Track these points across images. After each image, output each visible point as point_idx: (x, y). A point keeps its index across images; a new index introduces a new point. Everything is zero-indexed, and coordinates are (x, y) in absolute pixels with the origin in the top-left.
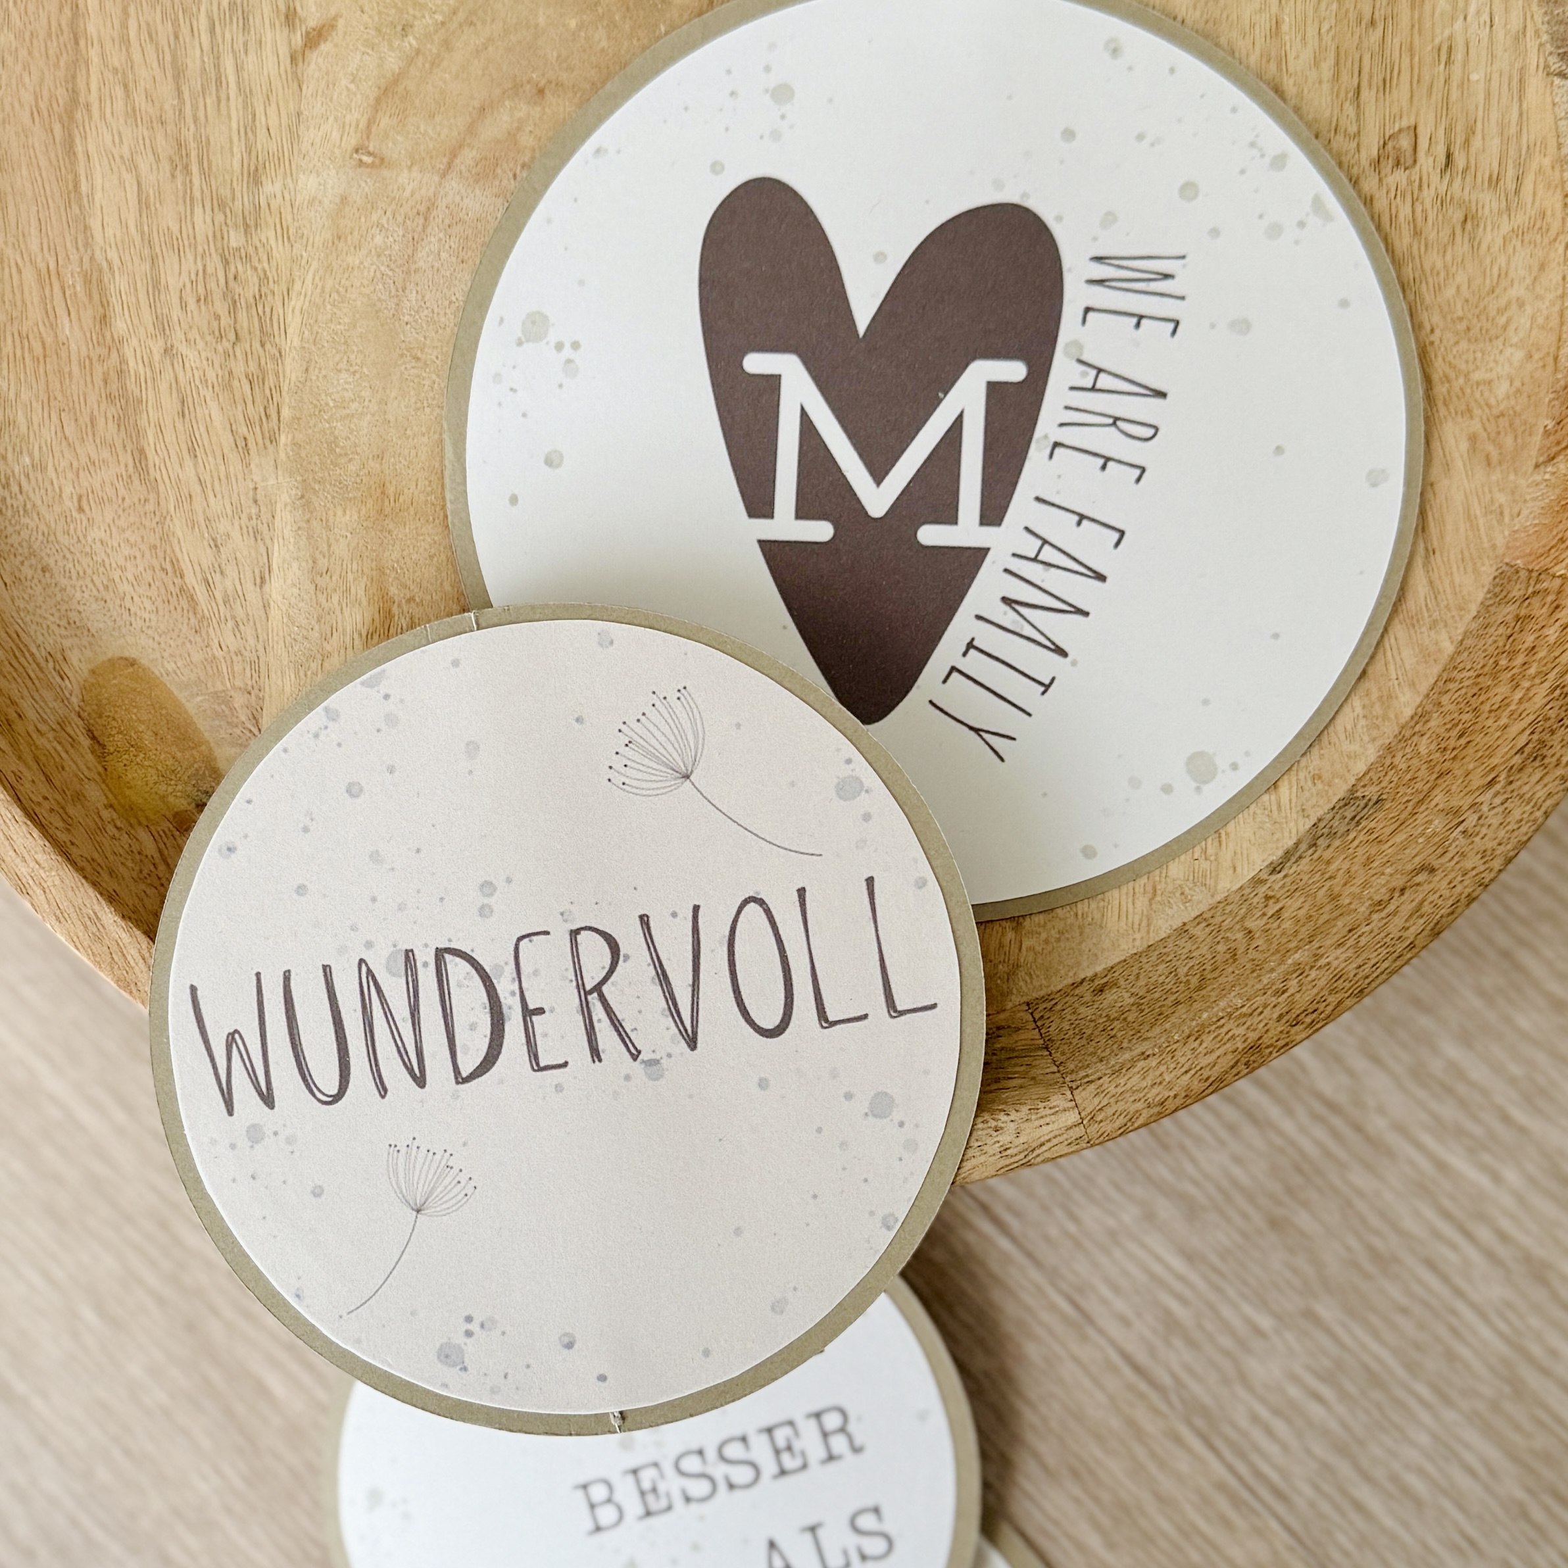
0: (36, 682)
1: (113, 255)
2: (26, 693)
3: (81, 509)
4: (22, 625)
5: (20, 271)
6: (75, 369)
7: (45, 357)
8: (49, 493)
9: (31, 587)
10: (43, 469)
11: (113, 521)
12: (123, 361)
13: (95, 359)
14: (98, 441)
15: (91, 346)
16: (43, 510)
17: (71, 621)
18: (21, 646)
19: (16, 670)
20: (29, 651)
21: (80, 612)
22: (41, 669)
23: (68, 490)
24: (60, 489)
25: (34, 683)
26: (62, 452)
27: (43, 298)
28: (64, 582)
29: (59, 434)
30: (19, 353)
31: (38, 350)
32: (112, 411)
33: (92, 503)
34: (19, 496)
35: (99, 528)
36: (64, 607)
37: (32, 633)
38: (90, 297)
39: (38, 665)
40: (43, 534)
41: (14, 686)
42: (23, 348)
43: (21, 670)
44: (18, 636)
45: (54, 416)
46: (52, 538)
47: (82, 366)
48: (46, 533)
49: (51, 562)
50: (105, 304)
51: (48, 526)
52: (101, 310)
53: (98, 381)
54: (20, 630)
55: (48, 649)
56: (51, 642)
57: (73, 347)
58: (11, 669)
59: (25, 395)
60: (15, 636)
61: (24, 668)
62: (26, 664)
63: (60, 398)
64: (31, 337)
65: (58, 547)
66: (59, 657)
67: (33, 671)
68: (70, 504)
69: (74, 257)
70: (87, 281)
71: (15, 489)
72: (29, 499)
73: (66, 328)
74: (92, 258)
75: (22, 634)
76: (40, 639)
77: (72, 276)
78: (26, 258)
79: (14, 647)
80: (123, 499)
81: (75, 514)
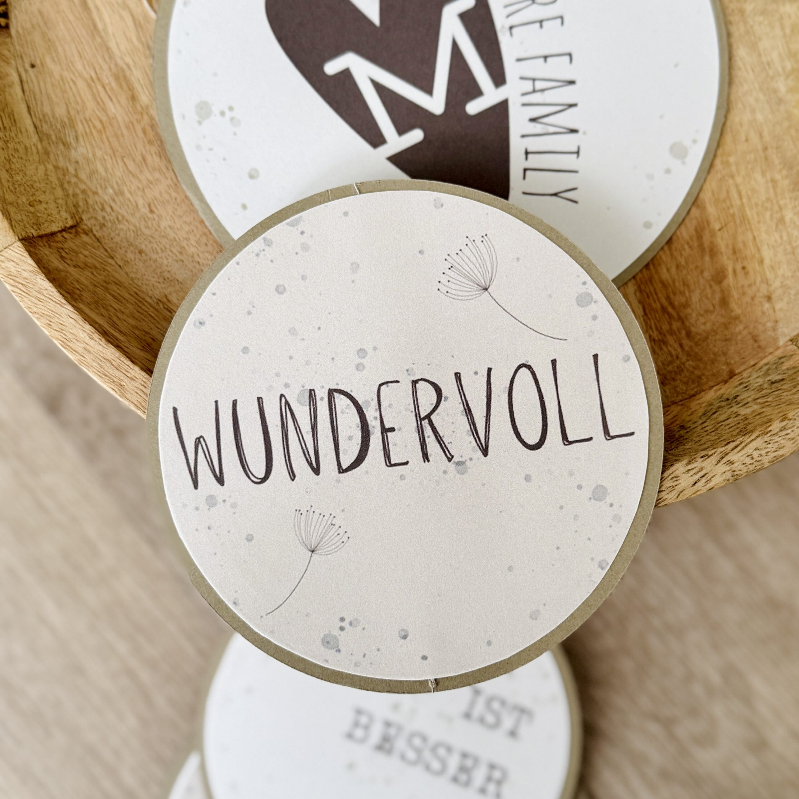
0: (156, 318)
1: (128, 60)
2: (152, 326)
3: (152, 211)
4: (138, 288)
5: (74, 83)
6: (125, 131)
7: (104, 128)
8: (130, 206)
9: (136, 264)
10: (122, 193)
11: (174, 213)
12: (152, 119)
13: (135, 123)
14: (150, 169)
15: (130, 115)
16: (130, 218)
17: (166, 278)
18: (141, 300)
19: (142, 314)
20: (146, 301)
21: (169, 272)
22: (156, 310)
23: (141, 202)
24: (136, 202)
25: (155, 319)
26: (131, 181)
27: (94, 96)
28: (154, 256)
29: (126, 171)
30: (88, 131)
31: (99, 126)
32: (154, 149)
33: (157, 206)
34: (112, 213)
35: (166, 219)
36: (158, 271)
37: (145, 291)
38: (121, 87)
39: (153, 308)
40: (134, 231)
41: (144, 324)
42: (89, 127)
43: (145, 313)
44: (137, 294)
45: (120, 161)
46: (139, 232)
47: (127, 127)
48: (135, 231)
49: (143, 247)
50: (131, 89)
51: (135, 226)
52: (130, 93)
53: (141, 134)
54: (137, 291)
55: (157, 297)
56: (158, 293)
57: (119, 118)
58: (140, 314)
59: (99, 154)
60: (135, 295)
61: (146, 312)
62: (147, 310)
63: (120, 150)
64: (92, 119)
65: (145, 237)
66: (165, 300)
67: (153, 313)
68: (145, 210)
69: (105, 67)
70: (117, 78)
71: (108, 209)
72: (119, 213)
73: (111, 108)
74: (116, 65)
75: (139, 293)
76: (150, 292)
77: (107, 78)
78: (77, 74)
79: (137, 302)
80: (176, 199)
81: (150, 215)
